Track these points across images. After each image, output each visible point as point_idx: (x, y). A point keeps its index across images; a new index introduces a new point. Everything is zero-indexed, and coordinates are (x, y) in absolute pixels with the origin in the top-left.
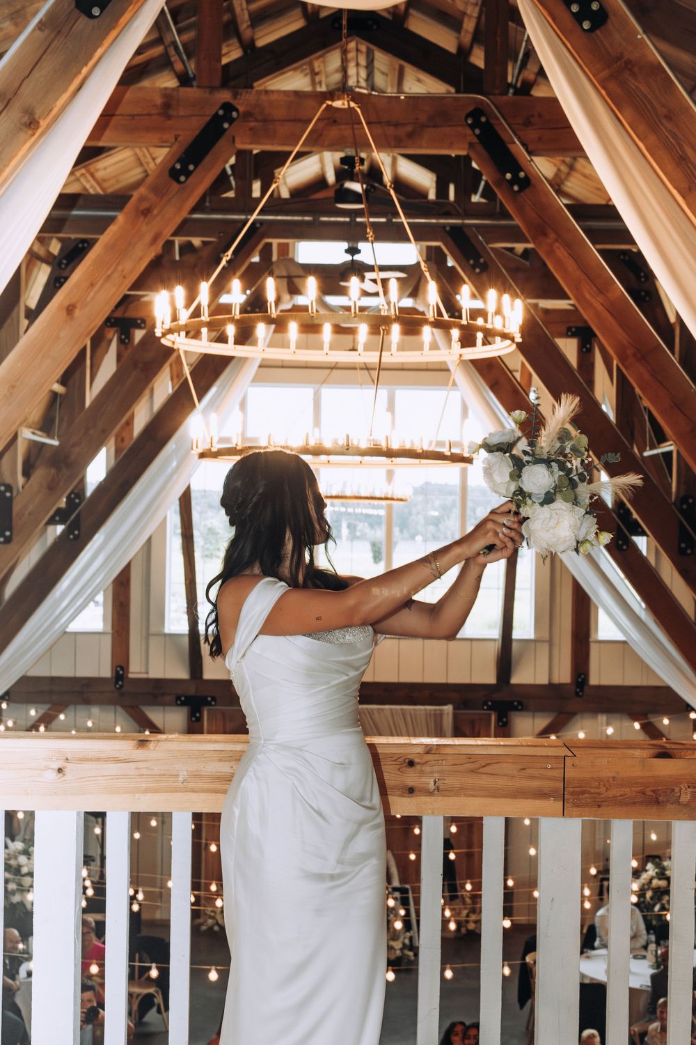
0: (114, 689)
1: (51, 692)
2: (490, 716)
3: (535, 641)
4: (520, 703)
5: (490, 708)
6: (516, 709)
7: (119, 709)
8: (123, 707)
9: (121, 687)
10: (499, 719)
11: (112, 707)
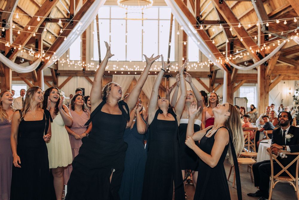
0: (82, 73)
1: (69, 73)
2: (165, 78)
3: (175, 62)
4: (172, 75)
5: (165, 77)
6: (171, 77)
7: (84, 77)
8: (85, 76)
9: (84, 72)
10: (167, 79)
11: (82, 77)
